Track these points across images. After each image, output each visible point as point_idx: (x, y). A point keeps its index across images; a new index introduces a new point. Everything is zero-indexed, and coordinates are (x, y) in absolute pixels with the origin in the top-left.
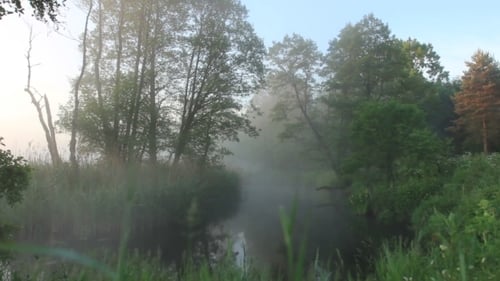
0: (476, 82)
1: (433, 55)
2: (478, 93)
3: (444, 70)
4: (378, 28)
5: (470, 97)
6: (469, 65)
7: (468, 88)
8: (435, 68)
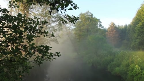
0: (112, 30)
1: (100, 22)
2: (112, 33)
3: (102, 26)
4: (90, 15)
5: (110, 33)
6: (110, 25)
7: (109, 31)
8: (100, 25)
